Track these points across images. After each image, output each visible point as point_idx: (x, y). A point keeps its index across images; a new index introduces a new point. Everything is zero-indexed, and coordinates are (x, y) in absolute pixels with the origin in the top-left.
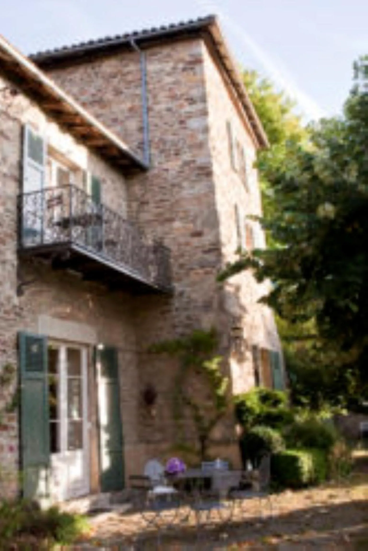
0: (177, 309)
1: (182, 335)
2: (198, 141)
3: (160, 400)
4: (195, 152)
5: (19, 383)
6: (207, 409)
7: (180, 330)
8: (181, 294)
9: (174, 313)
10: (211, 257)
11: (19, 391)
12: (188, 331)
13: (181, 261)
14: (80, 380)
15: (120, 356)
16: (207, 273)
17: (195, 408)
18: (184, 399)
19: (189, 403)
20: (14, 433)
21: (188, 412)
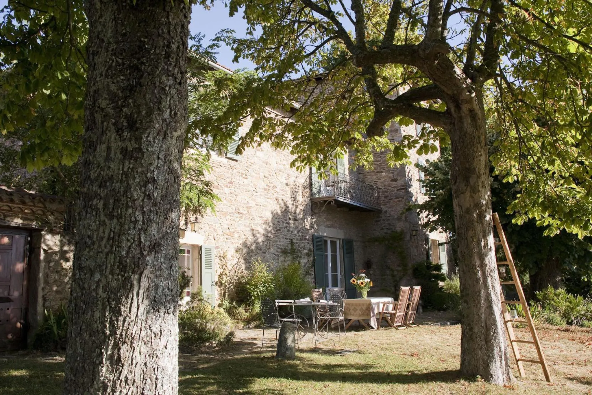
0: (383, 220)
1: (386, 233)
2: (395, 128)
3: (374, 266)
4: (394, 134)
5: (314, 257)
6: (398, 271)
7: (385, 231)
8: (386, 212)
9: (382, 222)
10: (402, 193)
11: (314, 259)
12: (389, 232)
13: (386, 194)
14: (336, 256)
15: (354, 244)
16: (399, 201)
17: (392, 270)
18: (387, 266)
19: (389, 268)
20: (313, 276)
21: (388, 272)
